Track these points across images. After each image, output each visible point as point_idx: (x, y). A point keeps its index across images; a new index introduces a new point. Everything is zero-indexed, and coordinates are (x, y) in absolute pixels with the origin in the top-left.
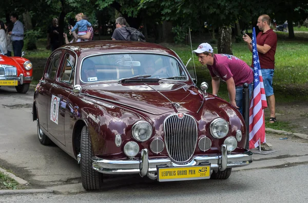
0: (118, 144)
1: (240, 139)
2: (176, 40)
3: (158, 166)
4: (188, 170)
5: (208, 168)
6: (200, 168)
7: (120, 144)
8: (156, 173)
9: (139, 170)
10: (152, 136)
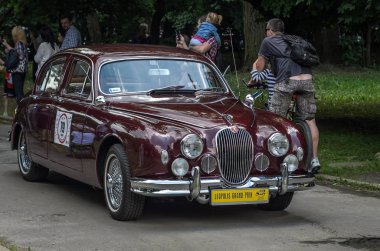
0: (165, 162)
1: (301, 158)
2: (347, 59)
3: (211, 187)
4: (244, 192)
5: (267, 190)
6: (258, 190)
7: (167, 162)
8: (208, 196)
9: (188, 192)
10: (203, 152)
